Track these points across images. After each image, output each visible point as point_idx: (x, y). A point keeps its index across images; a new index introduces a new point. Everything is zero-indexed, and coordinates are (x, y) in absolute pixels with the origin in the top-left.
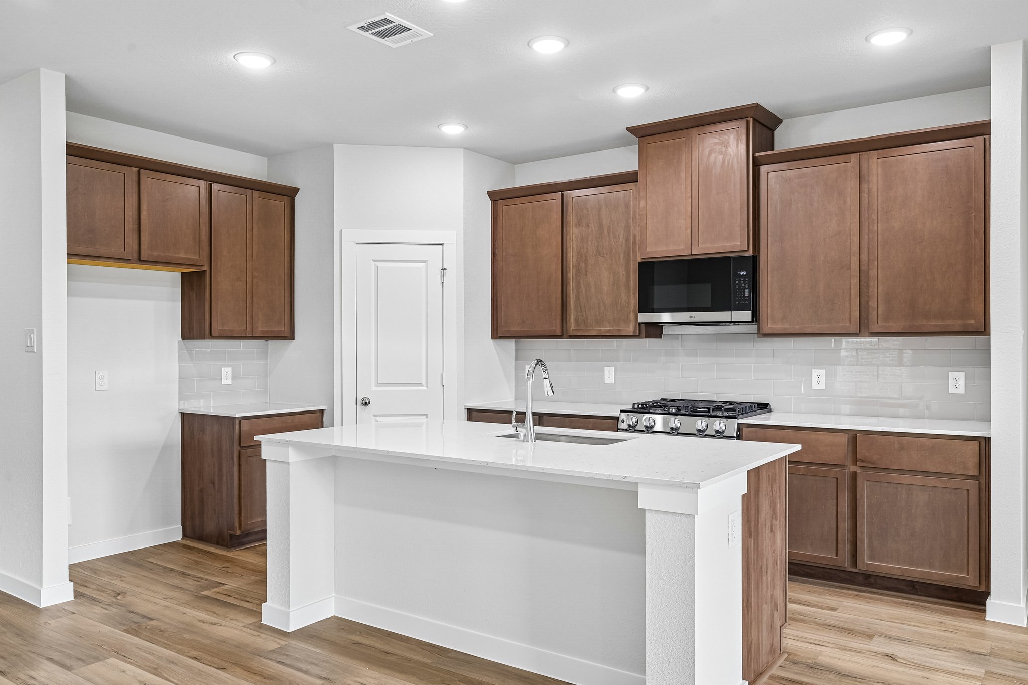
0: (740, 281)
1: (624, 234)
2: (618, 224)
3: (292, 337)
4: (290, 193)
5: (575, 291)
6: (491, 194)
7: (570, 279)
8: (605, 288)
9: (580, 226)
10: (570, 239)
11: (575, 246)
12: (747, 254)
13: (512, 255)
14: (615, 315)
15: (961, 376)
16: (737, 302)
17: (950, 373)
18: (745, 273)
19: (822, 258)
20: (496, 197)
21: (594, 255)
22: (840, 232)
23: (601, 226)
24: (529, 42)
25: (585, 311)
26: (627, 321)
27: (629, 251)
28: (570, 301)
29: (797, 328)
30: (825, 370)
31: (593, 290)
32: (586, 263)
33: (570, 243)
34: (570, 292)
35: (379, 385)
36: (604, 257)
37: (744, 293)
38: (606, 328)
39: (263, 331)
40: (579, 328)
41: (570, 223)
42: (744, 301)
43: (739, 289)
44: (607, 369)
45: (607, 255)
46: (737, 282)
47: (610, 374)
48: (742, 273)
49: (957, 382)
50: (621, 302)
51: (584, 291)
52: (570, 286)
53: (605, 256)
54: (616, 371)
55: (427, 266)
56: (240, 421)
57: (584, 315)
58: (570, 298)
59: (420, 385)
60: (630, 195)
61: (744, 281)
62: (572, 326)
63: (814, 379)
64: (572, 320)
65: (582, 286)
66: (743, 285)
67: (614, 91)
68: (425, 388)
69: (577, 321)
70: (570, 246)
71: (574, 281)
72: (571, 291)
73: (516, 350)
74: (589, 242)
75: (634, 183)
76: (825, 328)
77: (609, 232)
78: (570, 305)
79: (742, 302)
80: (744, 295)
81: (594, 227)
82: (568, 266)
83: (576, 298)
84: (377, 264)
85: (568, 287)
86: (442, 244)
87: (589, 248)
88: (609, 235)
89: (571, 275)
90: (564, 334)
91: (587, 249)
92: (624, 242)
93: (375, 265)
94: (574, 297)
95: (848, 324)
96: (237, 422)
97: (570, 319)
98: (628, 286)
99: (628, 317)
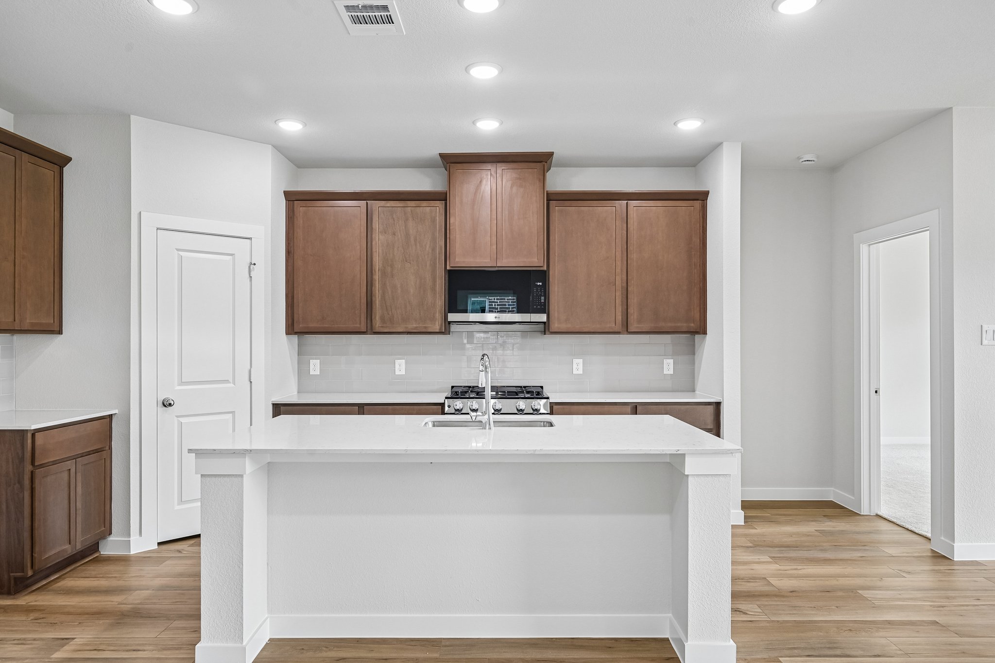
0: (537, 290)
1: (430, 245)
2: (424, 235)
3: (60, 332)
4: (60, 161)
5: (380, 292)
6: (286, 194)
7: (376, 281)
8: (412, 291)
9: (385, 233)
10: (376, 244)
11: (380, 251)
12: (541, 269)
13: (311, 255)
14: (422, 314)
15: (671, 361)
16: (535, 307)
17: (664, 360)
18: (541, 284)
19: (595, 276)
20: (292, 198)
21: (400, 261)
22: (608, 257)
23: (407, 235)
24: (467, 67)
25: (391, 310)
26: (433, 319)
27: (435, 259)
28: (376, 300)
29: (577, 328)
30: (582, 360)
31: (399, 291)
32: (392, 267)
33: (376, 249)
34: (376, 293)
35: (182, 383)
36: (410, 263)
37: (541, 299)
38: (412, 326)
39: (32, 324)
40: (385, 325)
41: (376, 230)
42: (541, 305)
43: (536, 296)
44: (397, 362)
45: (413, 261)
46: (535, 290)
47: (400, 367)
48: (538, 284)
49: (669, 366)
50: (427, 304)
51: (390, 292)
52: (375, 287)
53: (412, 262)
54: (406, 363)
55: (234, 260)
56: (33, 435)
57: (390, 313)
58: (376, 298)
59: (227, 381)
60: (436, 211)
61: (541, 290)
62: (378, 324)
63: (575, 366)
64: (377, 318)
65: (388, 287)
66: (540, 293)
67: (474, 123)
68: (232, 385)
69: (383, 320)
70: (376, 251)
71: (380, 283)
72: (377, 291)
73: (299, 345)
74: (396, 249)
75: (440, 202)
76: (597, 327)
77: (415, 240)
78: (376, 304)
79: (539, 307)
80: (541, 301)
81: (401, 235)
82: (373, 268)
83: (381, 298)
84: (182, 253)
85: (373, 288)
86: (250, 239)
87: (395, 254)
88: (416, 245)
89: (376, 277)
90: (371, 330)
91: (393, 254)
92: (430, 252)
93: (179, 254)
94: (380, 297)
95: (614, 325)
96: (29, 435)
97: (375, 317)
98: (433, 289)
99: (434, 317)
